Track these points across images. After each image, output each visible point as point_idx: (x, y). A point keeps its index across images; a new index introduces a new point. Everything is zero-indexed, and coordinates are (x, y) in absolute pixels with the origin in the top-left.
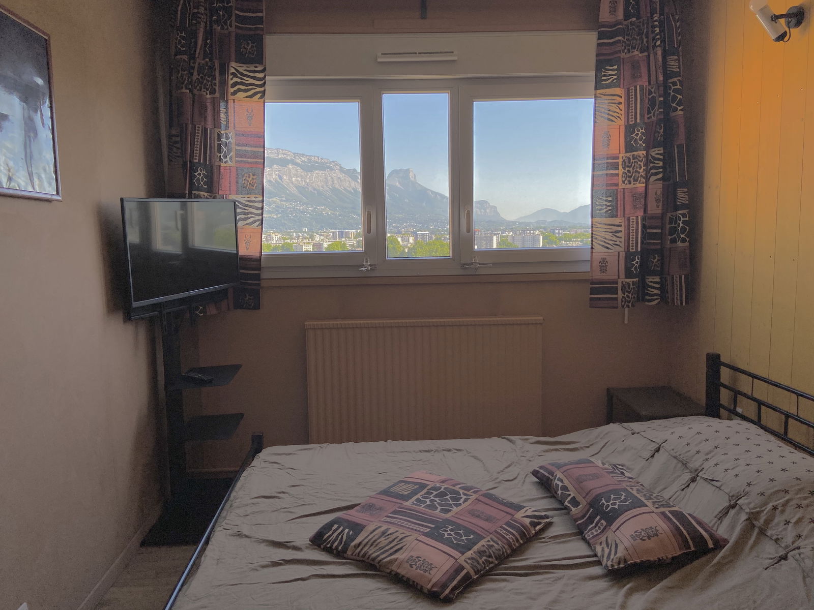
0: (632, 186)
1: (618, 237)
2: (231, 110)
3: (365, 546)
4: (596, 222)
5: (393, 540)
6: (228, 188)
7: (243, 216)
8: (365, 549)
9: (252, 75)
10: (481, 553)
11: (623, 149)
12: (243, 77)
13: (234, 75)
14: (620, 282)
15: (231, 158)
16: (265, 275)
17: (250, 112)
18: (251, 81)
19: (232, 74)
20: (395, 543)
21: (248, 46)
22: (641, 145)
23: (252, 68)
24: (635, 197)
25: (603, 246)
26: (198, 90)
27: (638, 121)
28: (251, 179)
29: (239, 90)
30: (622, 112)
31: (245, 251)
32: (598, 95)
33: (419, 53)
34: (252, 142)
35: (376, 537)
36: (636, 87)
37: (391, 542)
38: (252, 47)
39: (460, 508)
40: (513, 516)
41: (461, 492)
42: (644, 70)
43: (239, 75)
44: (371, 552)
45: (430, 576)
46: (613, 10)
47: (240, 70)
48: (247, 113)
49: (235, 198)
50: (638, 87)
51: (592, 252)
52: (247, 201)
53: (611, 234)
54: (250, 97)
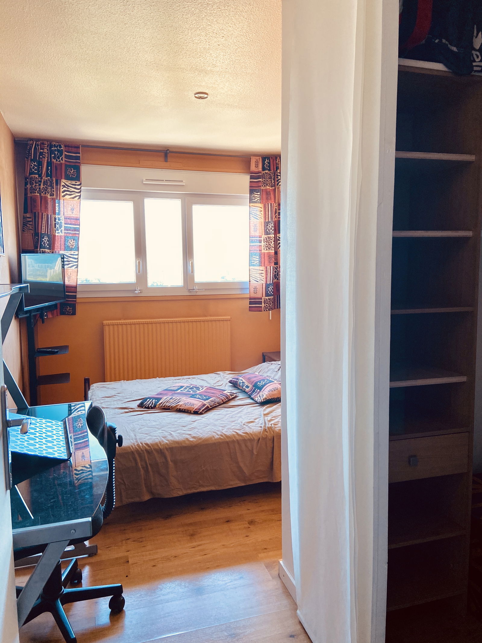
0: (268, 251)
1: (262, 276)
2: (62, 205)
3: (164, 403)
4: (252, 269)
5: (176, 400)
6: (60, 247)
7: (67, 263)
8: (164, 404)
9: (74, 186)
10: (212, 401)
11: (263, 233)
12: (69, 188)
13: (64, 187)
14: (263, 298)
15: (61, 231)
16: (78, 296)
17: (73, 206)
18: (73, 190)
19: (62, 186)
20: (177, 400)
21: (71, 171)
22: (271, 232)
23: (74, 183)
24: (269, 257)
25: (255, 280)
26: (44, 194)
27: (270, 220)
28: (72, 242)
29: (67, 194)
30: (263, 215)
31: (68, 282)
32: (251, 206)
33: (165, 181)
34: (74, 223)
35: (168, 400)
36: (268, 204)
37: (175, 401)
38: (74, 172)
39: (200, 391)
40: (223, 392)
41: (200, 387)
42: (272, 196)
43: (66, 186)
44: (167, 404)
45: (194, 407)
46: (257, 166)
47: (67, 183)
48: (71, 207)
49: (63, 253)
50: (269, 204)
51: (250, 283)
52: (69, 254)
53: (259, 275)
54: (73, 198)
